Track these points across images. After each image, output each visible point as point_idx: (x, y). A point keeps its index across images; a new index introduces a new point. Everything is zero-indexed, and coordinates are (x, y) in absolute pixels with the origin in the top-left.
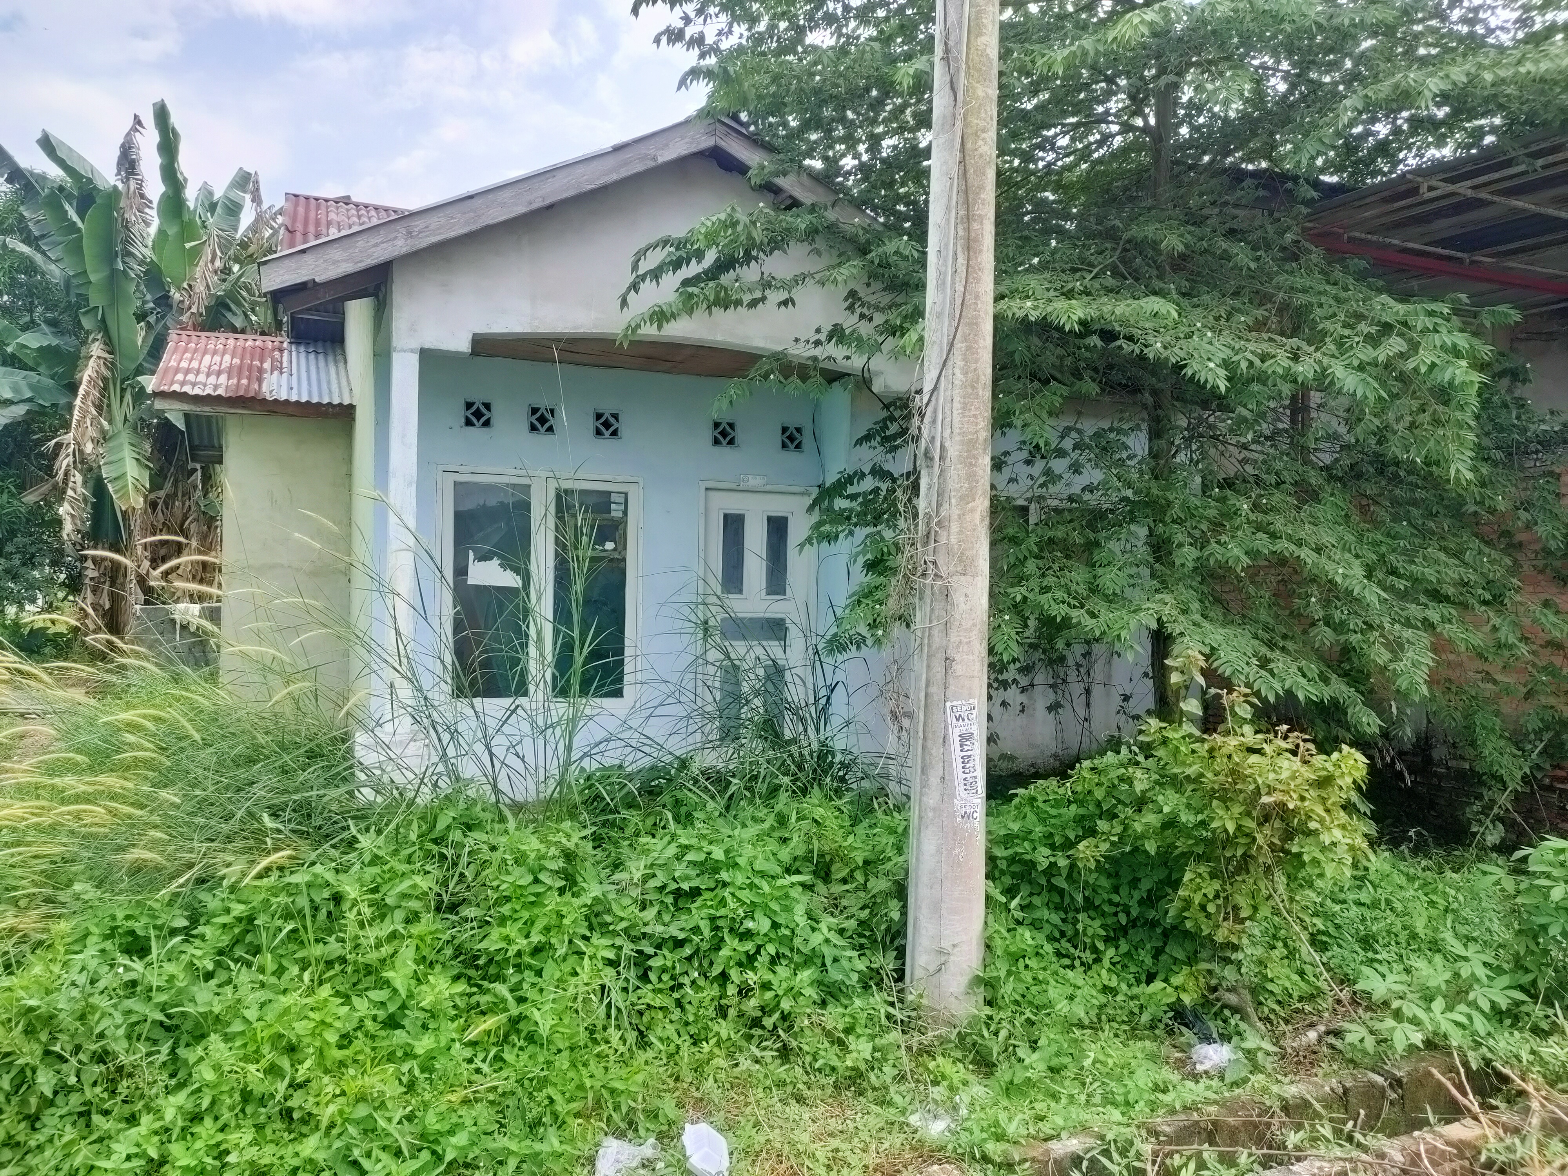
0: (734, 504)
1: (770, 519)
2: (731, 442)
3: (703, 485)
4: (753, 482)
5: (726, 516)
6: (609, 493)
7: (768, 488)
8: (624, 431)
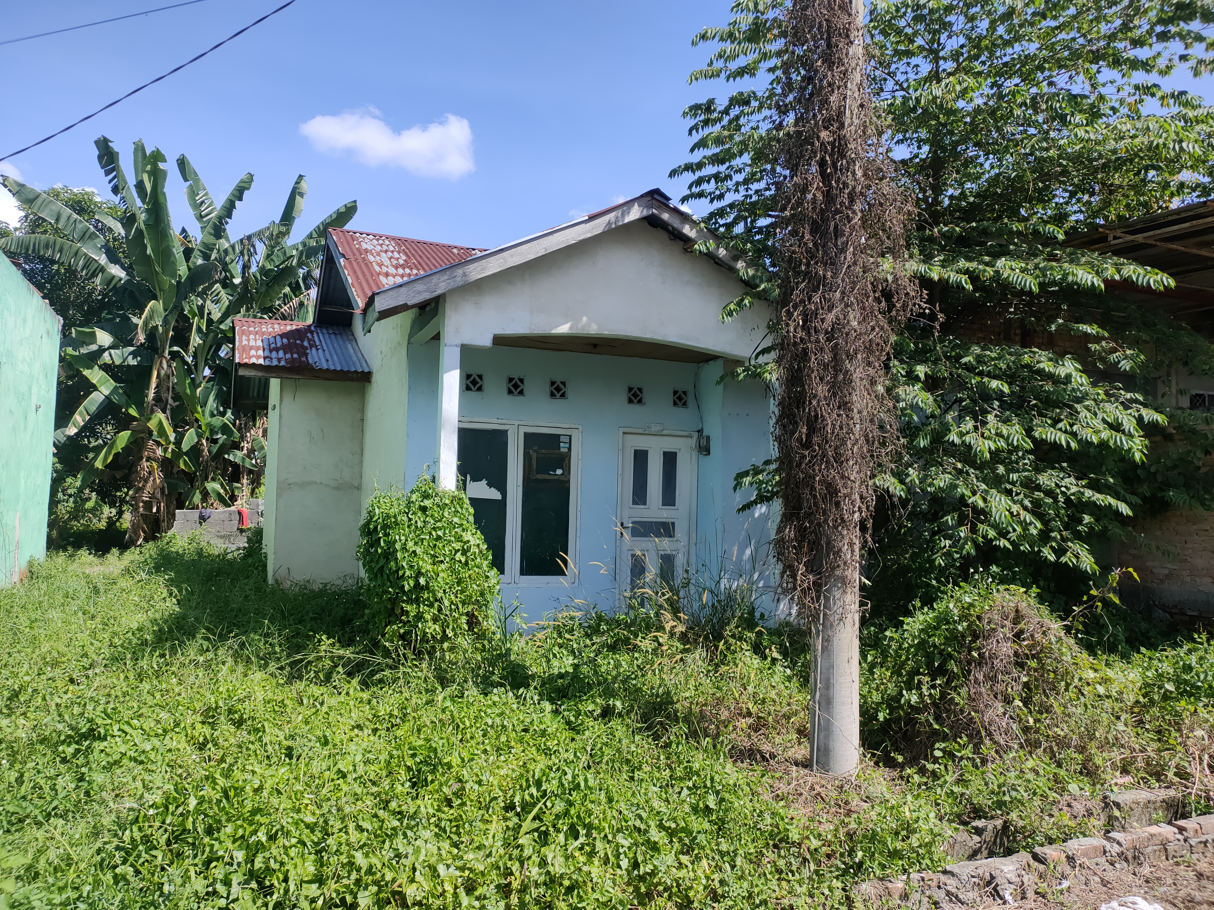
0: (642, 443)
1: (665, 453)
2: (640, 401)
3: (622, 430)
4: (655, 429)
5: (636, 451)
6: (559, 436)
7: (665, 432)
8: (569, 393)
